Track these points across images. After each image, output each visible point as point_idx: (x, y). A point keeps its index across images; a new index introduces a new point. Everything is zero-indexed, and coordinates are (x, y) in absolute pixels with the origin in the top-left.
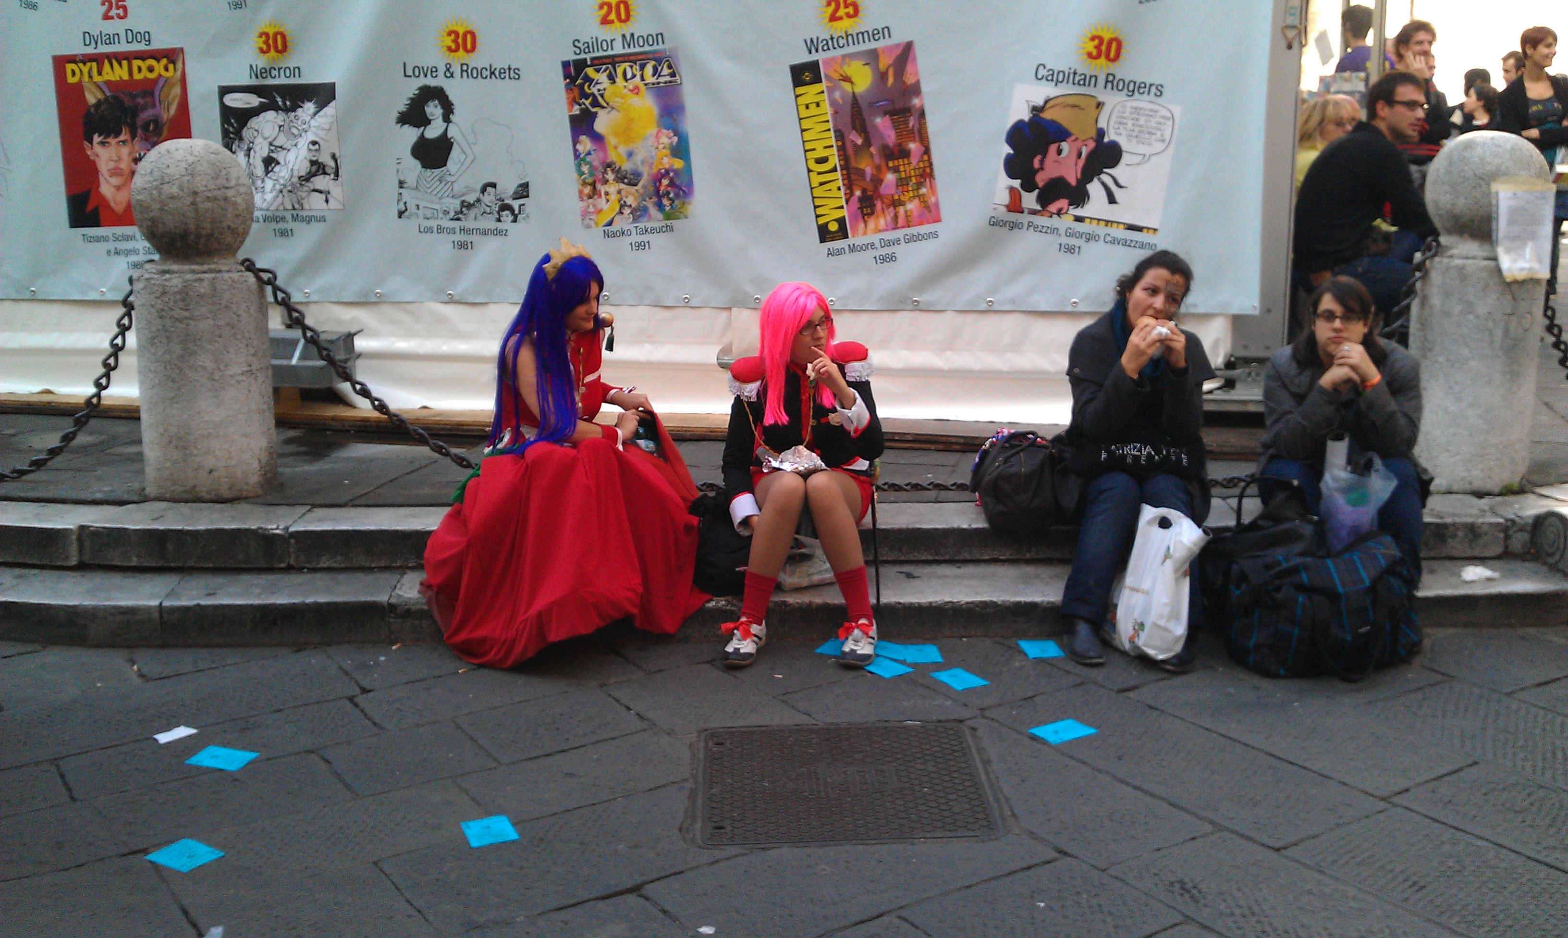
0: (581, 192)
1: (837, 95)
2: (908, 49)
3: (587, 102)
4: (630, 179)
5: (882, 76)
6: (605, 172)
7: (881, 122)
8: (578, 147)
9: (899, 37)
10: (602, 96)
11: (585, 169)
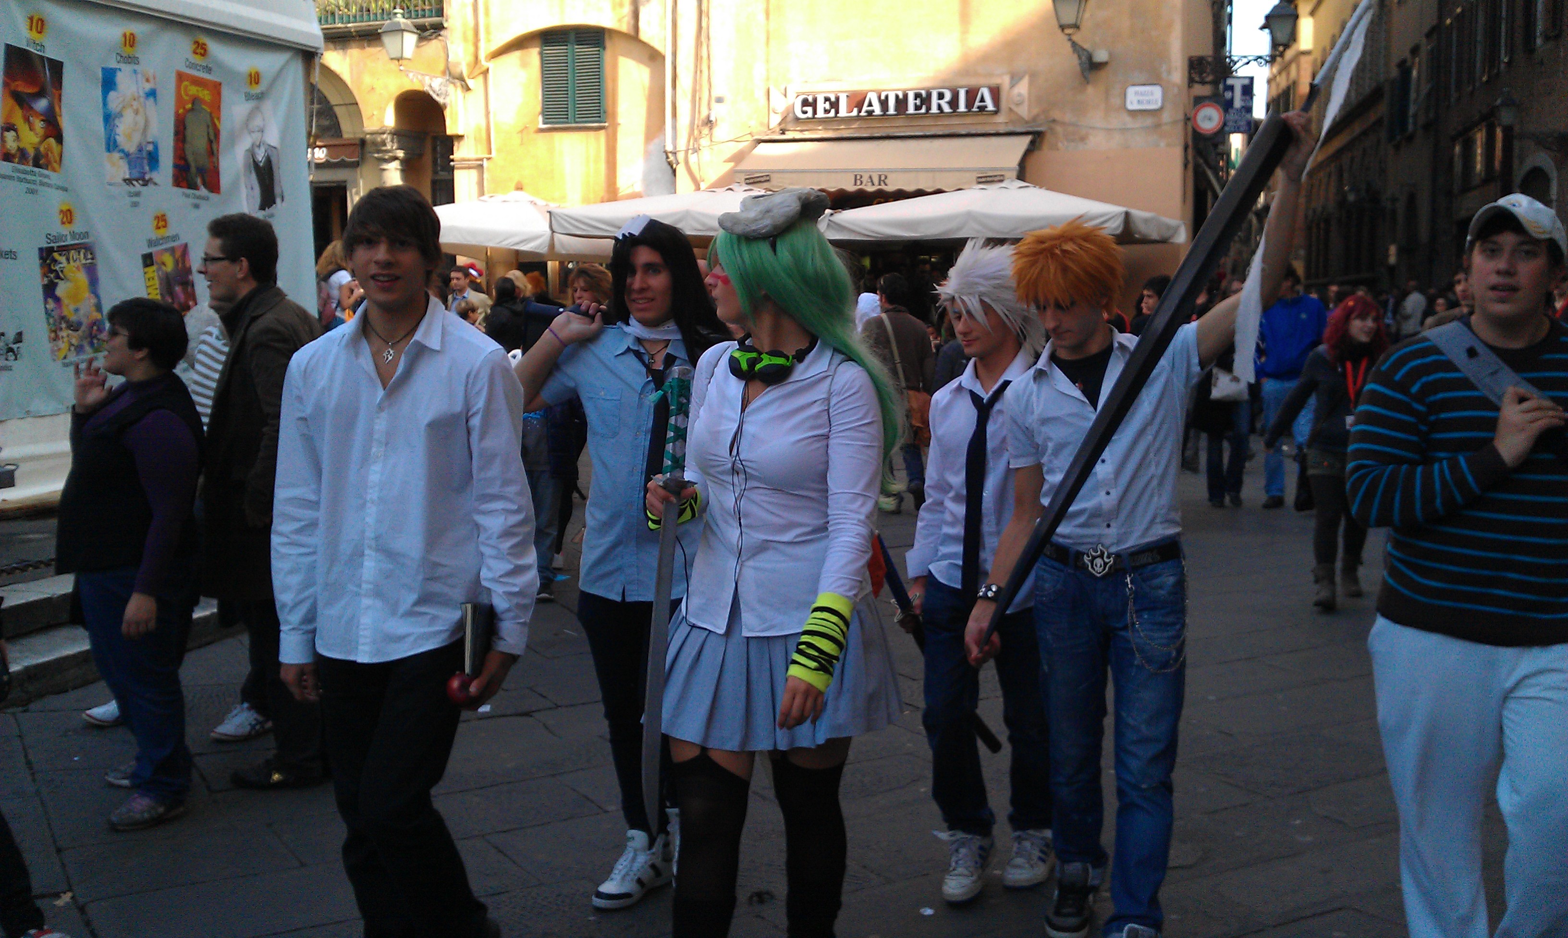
0: (50, 337)
1: (160, 273)
2: (185, 246)
3: (52, 276)
4: (74, 327)
5: (177, 262)
6: (60, 323)
7: (178, 289)
8: (47, 306)
9: (182, 241)
10: (62, 271)
11: (51, 321)
